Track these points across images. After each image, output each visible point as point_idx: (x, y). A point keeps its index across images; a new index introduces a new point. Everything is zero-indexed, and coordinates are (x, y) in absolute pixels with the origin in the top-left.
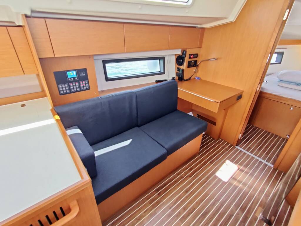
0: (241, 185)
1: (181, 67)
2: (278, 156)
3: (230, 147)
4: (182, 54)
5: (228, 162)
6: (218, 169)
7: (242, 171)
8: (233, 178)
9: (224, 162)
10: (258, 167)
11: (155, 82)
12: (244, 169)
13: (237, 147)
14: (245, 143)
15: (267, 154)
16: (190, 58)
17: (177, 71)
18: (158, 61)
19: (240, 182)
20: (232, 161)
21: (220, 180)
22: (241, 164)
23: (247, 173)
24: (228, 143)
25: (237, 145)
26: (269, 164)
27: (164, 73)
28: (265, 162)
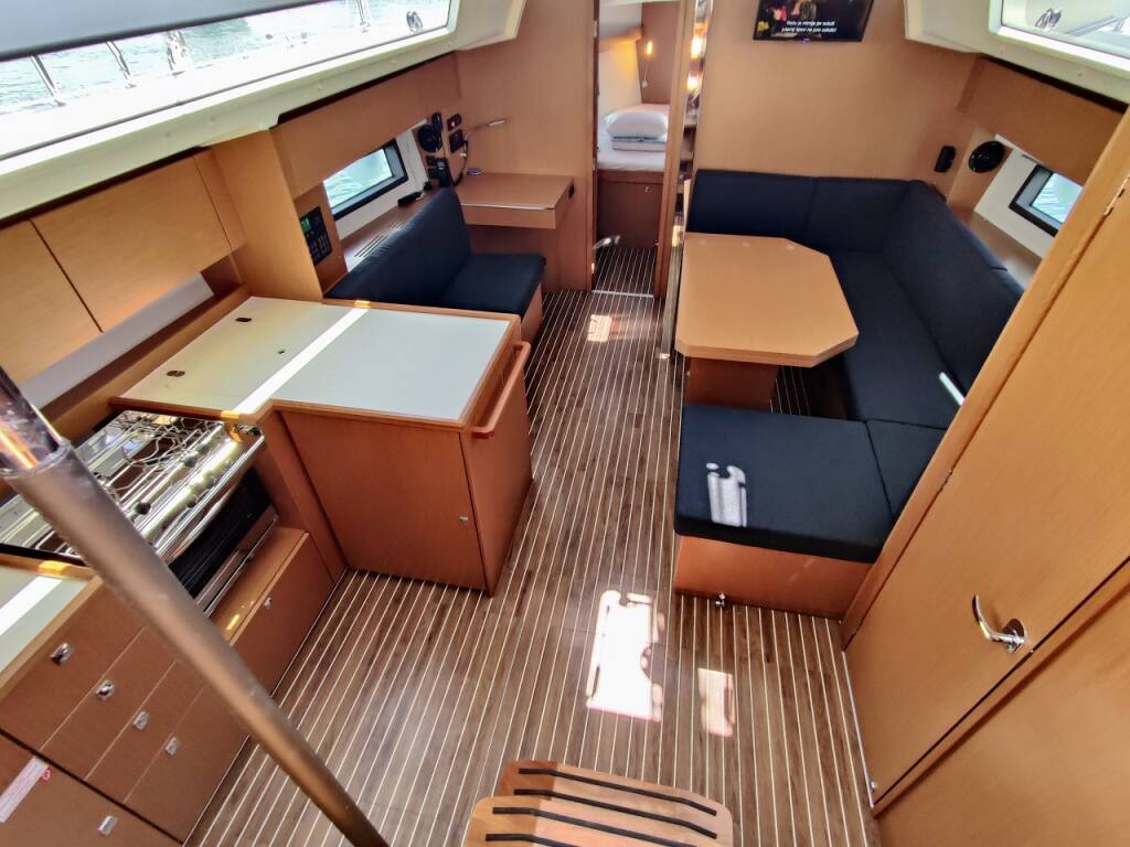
0: (625, 337)
1: (439, 154)
2: (653, 280)
3: (584, 296)
4: (433, 122)
5: (593, 317)
6: (585, 334)
7: (618, 319)
8: (612, 333)
9: (589, 320)
10: (635, 306)
11: (397, 204)
12: (619, 316)
13: (595, 291)
14: (602, 279)
15: (640, 283)
16: (450, 128)
17: (429, 164)
18: (382, 151)
19: (622, 333)
20: (599, 313)
21: (597, 344)
22: (613, 312)
23: (627, 319)
24: (578, 292)
25: (593, 288)
26: (648, 296)
27: (405, 179)
28: (641, 295)
